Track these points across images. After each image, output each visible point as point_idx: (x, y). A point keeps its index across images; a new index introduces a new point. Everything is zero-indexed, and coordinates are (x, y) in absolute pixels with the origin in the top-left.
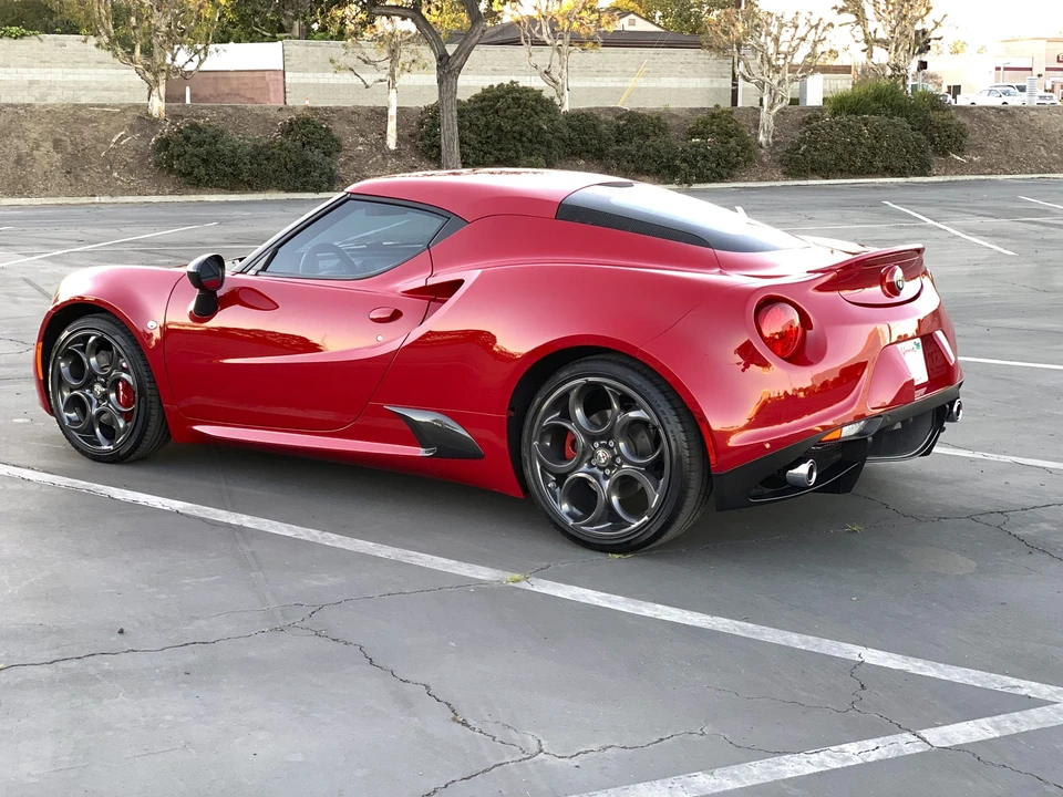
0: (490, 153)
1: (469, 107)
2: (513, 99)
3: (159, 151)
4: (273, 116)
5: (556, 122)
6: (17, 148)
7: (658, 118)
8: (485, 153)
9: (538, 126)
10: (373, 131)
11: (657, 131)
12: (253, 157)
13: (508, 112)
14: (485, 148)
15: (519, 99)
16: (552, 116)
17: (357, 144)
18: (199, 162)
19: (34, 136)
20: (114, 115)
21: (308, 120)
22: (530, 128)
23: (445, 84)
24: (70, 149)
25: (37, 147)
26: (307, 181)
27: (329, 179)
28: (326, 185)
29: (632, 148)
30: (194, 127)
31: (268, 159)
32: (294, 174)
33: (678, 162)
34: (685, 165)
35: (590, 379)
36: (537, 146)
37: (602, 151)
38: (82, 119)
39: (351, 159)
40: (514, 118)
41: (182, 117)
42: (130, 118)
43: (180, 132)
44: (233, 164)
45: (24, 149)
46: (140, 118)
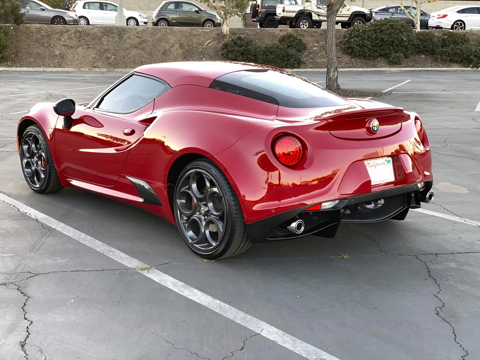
0: (377, 51)
1: (368, 29)
2: (390, 25)
3: (223, 49)
4: (277, 34)
5: (411, 37)
6: (164, 47)
7: (464, 35)
8: (375, 51)
9: (401, 38)
10: (323, 40)
11: (463, 41)
12: (265, 52)
13: (387, 31)
14: (375, 49)
15: (393, 25)
16: (409, 34)
17: (314, 46)
18: (239, 54)
19: (172, 42)
20: (207, 33)
21: (291, 35)
22: (397, 39)
23: (330, 18)
24: (186, 48)
25: (173, 46)
26: (288, 64)
27: (298, 63)
28: (296, 66)
29: (449, 50)
30: (239, 38)
31: (271, 53)
32: (282, 60)
33: (472, 57)
34: (476, 58)
35: (197, 170)
36: (400, 48)
37: (434, 50)
38: (193, 35)
39: (310, 53)
40: (390, 34)
41: (236, 34)
42: (214, 34)
43: (233, 40)
44: (255, 55)
45: (167, 47)
46: (218, 34)
